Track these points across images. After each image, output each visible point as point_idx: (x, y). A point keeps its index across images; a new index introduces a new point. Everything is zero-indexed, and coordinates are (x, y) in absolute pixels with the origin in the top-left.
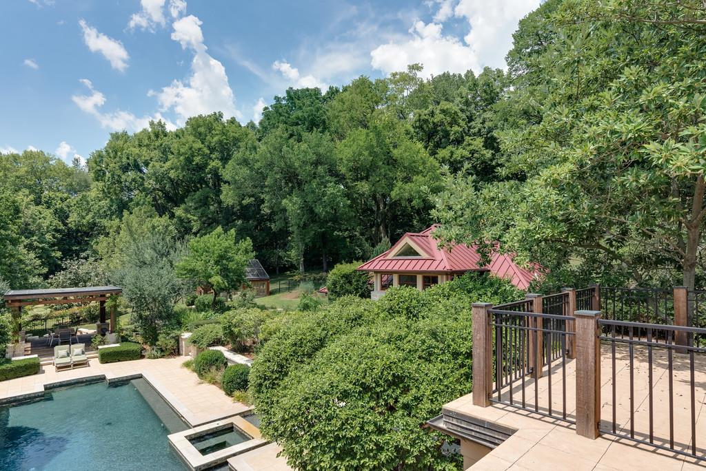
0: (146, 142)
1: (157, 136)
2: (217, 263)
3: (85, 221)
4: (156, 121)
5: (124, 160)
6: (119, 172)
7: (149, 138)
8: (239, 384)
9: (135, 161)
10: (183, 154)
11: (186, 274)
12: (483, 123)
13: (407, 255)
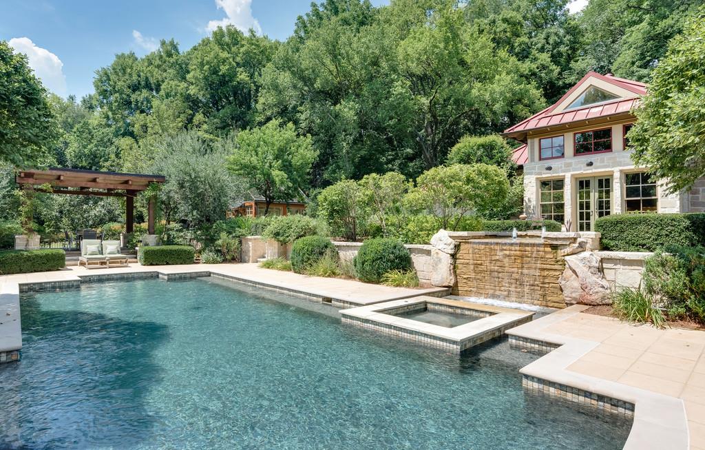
0: (158, 62)
1: (170, 55)
2: (277, 158)
3: (86, 151)
4: (168, 41)
5: (135, 78)
6: (128, 91)
7: (161, 57)
8: (392, 262)
9: (147, 78)
10: (208, 63)
11: (238, 170)
12: (547, 38)
13: (594, 101)
